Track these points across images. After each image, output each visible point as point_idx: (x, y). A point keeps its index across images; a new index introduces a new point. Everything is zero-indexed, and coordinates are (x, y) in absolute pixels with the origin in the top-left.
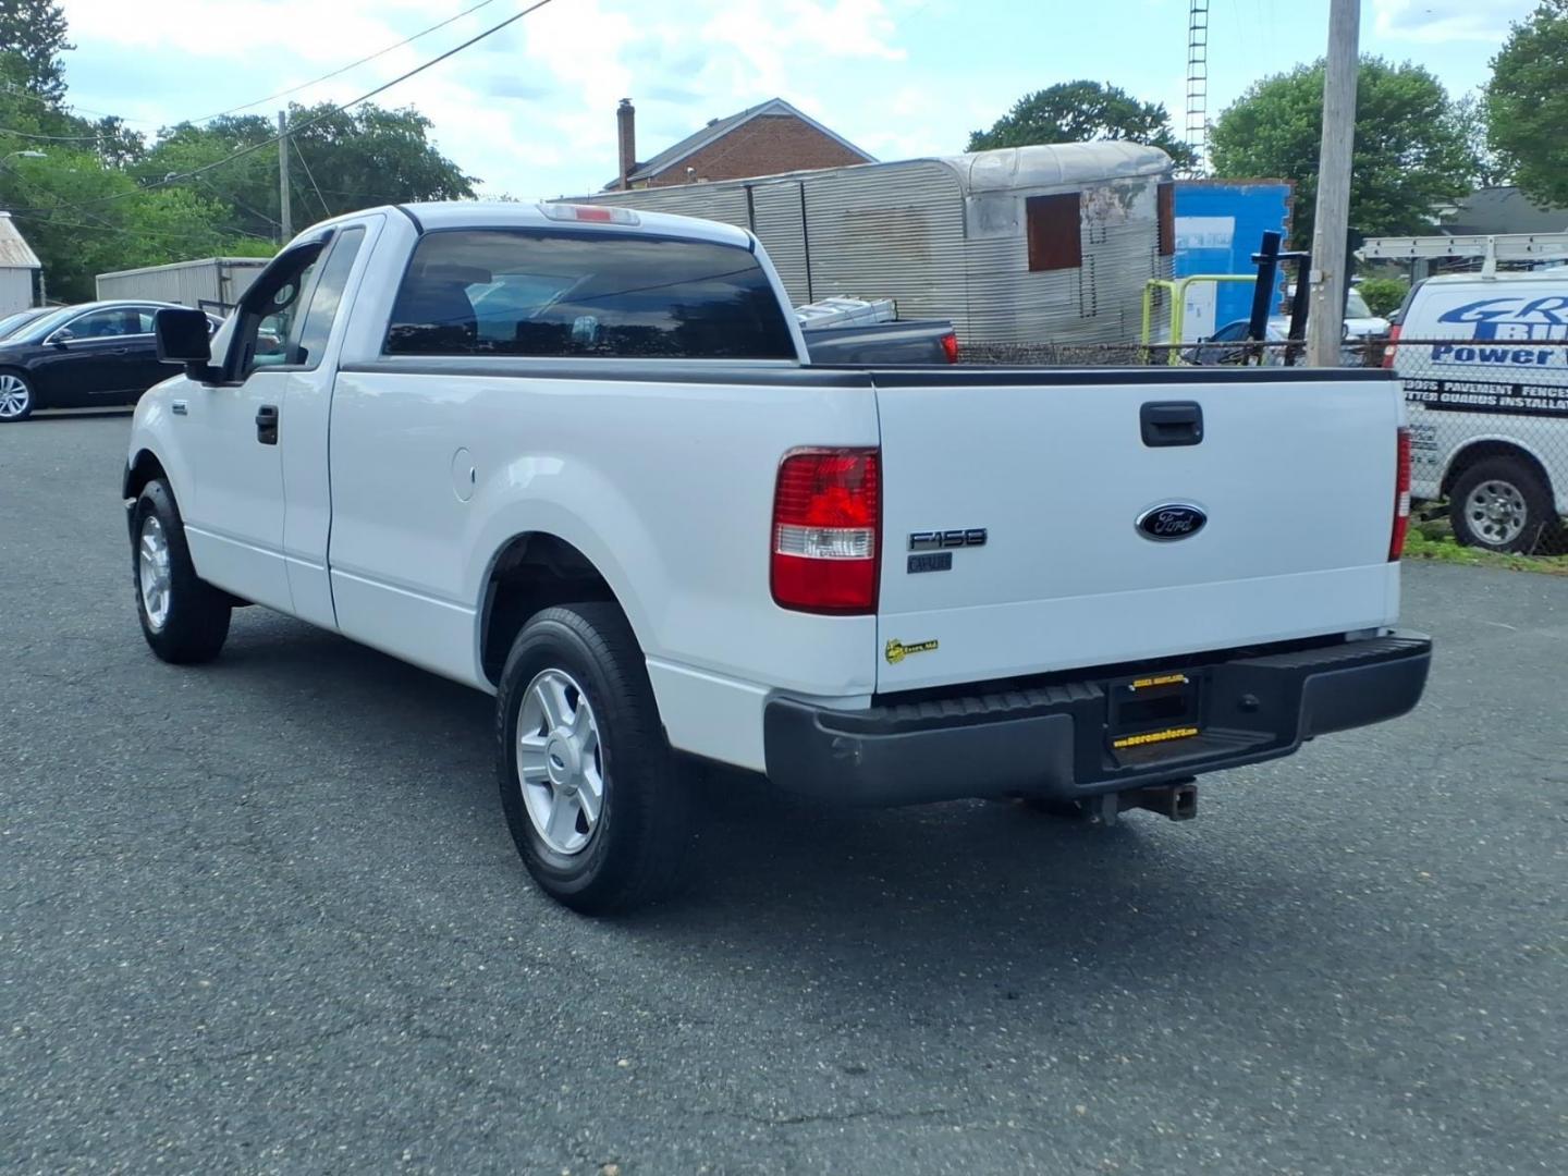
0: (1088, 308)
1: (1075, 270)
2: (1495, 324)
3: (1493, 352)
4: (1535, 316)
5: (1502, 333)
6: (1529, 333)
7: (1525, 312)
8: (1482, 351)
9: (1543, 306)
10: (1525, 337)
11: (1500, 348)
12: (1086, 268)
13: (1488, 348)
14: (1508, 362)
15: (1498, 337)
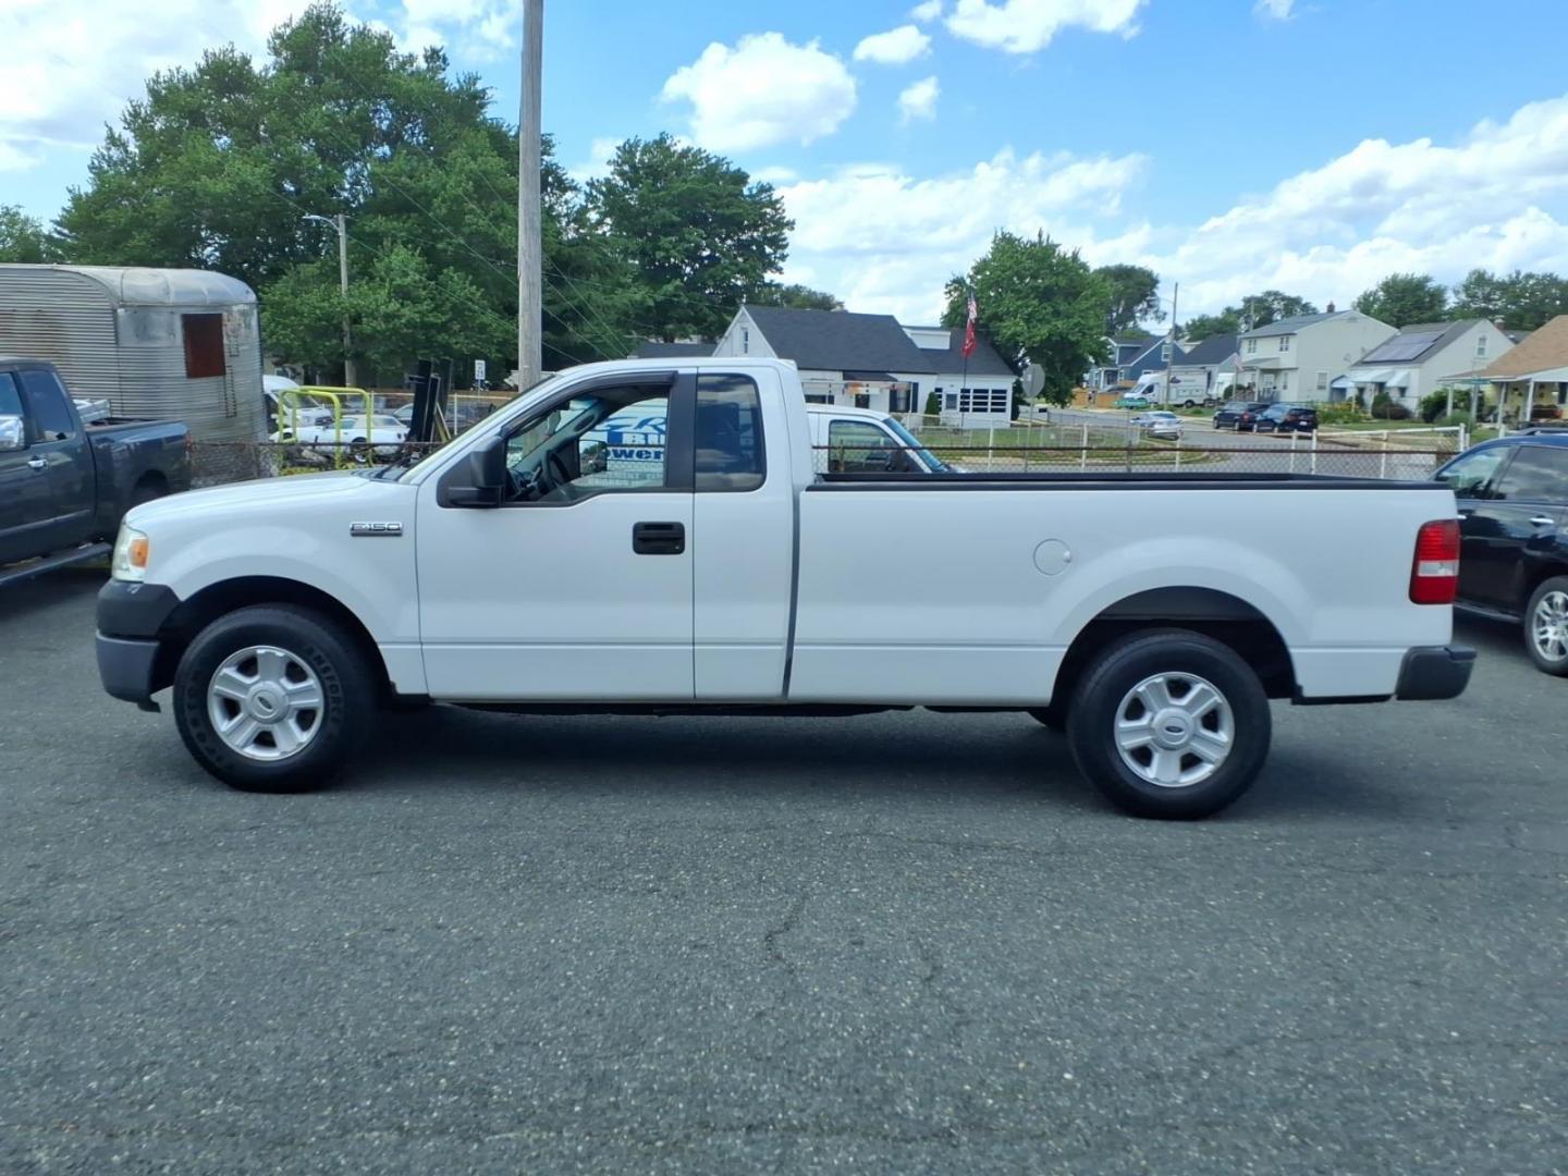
0: (231, 410)
1: (221, 378)
2: (621, 434)
3: (624, 452)
4: (646, 429)
5: (627, 439)
6: (646, 439)
7: (641, 425)
8: (615, 452)
9: (652, 423)
10: (643, 442)
11: (627, 449)
12: (228, 377)
13: (619, 449)
14: (635, 457)
15: (624, 442)
